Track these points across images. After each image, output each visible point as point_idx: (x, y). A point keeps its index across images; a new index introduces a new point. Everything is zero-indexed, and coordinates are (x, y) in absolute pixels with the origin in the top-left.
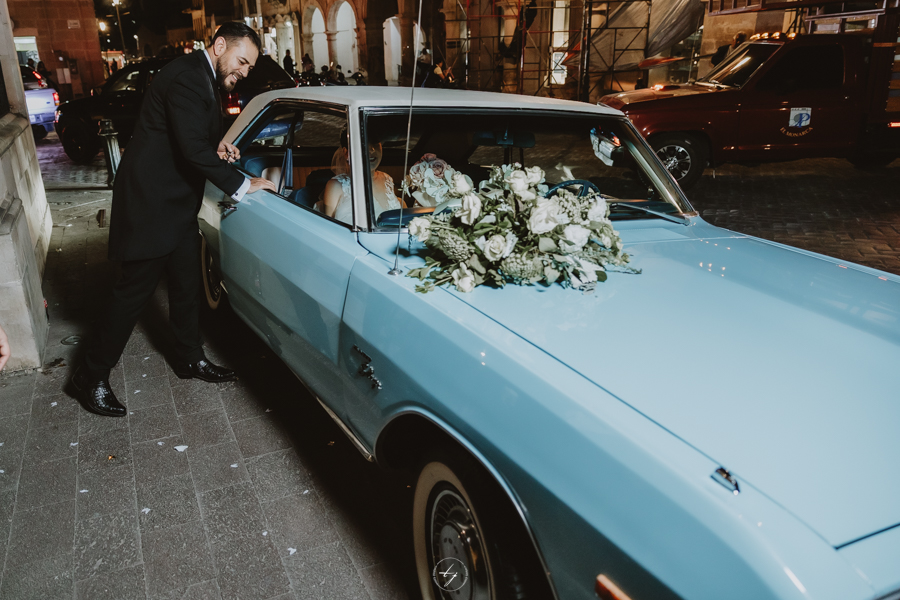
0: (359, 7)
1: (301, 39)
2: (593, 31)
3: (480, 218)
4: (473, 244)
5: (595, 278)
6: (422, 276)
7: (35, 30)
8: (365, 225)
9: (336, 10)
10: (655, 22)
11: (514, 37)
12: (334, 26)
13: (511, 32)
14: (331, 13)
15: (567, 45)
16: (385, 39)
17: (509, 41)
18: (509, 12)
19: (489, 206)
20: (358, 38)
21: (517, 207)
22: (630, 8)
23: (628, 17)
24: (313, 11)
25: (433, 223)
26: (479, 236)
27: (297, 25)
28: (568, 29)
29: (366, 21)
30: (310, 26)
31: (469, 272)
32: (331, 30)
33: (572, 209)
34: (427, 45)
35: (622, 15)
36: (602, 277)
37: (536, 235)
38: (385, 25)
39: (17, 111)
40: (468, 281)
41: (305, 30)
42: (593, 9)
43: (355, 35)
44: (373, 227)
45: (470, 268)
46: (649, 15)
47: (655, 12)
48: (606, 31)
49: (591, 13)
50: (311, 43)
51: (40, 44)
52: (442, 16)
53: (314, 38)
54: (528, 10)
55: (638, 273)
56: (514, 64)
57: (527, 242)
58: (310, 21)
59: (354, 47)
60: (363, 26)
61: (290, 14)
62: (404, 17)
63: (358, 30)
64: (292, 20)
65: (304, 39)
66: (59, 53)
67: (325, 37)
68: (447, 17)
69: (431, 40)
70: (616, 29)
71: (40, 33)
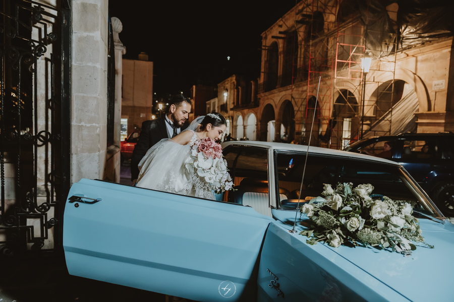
0: (258, 116)
1: (233, 127)
2: (364, 132)
3: (342, 208)
4: (339, 221)
5: (409, 248)
6: (309, 235)
7: (128, 117)
8: (275, 206)
9: (248, 117)
10: (393, 130)
11: (327, 132)
12: (247, 123)
13: (325, 130)
14: (246, 118)
15: (350, 137)
16: (268, 130)
17: (324, 134)
18: (325, 122)
19: (346, 202)
20: (257, 128)
21: (362, 204)
22: (380, 123)
23: (380, 127)
24: (238, 116)
25: (315, 207)
26: (342, 217)
27: (231, 121)
28: (350, 130)
29: (261, 121)
30: (237, 122)
31: (337, 236)
32: (245, 124)
33: (393, 207)
34: (286, 133)
35: (377, 126)
36: (413, 247)
37: (375, 220)
38: (268, 124)
39: (116, 145)
40: (336, 241)
41: (234, 123)
42: (364, 123)
43: (256, 127)
44: (279, 207)
45: (338, 234)
46: (391, 126)
47: (393, 125)
48: (370, 132)
49: (363, 124)
50: (236, 129)
51: (128, 122)
52: (294, 122)
53: (238, 127)
54: (334, 121)
55: (432, 248)
56: (326, 143)
57: (370, 223)
58: (237, 120)
59: (254, 132)
60: (259, 123)
61: (229, 117)
62: (277, 121)
63: (257, 125)
64: (230, 119)
65: (234, 127)
66: (135, 126)
67: (243, 127)
68: (296, 122)
69: (288, 131)
70: (375, 131)
71: (129, 118)
